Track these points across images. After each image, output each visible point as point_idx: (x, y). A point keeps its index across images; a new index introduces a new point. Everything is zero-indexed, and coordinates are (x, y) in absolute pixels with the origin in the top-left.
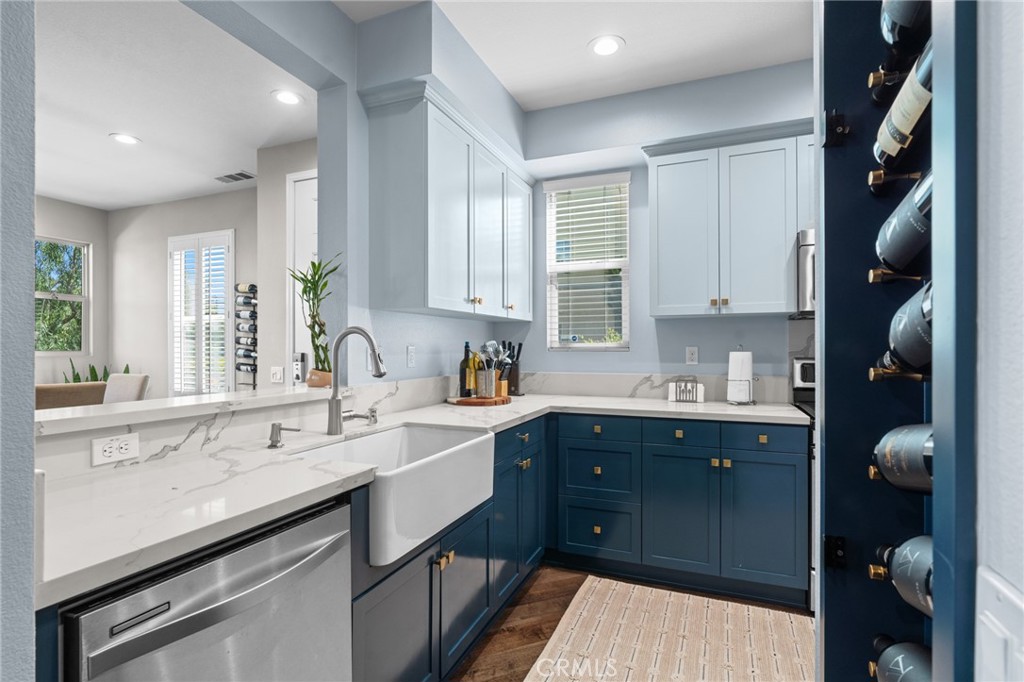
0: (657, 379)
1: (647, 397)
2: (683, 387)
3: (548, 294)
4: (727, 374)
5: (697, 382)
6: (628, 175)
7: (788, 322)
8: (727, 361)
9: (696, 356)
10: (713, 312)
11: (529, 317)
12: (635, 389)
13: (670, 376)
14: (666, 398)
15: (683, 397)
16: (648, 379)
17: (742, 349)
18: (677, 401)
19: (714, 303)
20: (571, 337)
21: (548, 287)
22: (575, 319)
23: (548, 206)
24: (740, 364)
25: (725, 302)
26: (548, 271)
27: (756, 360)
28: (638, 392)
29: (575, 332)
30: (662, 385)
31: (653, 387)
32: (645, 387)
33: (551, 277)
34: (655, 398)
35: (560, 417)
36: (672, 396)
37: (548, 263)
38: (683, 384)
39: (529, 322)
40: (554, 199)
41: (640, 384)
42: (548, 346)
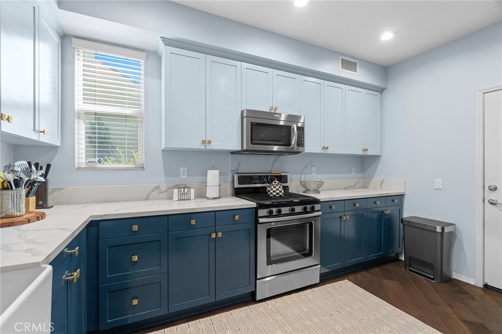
0: (163, 187)
1: (157, 199)
2: (182, 192)
3: (76, 126)
4: (206, 182)
5: (190, 188)
6: (144, 54)
7: (230, 155)
8: (206, 175)
9: (186, 172)
10: (203, 147)
11: (57, 142)
12: (149, 194)
13: (171, 185)
14: (171, 198)
15: (183, 197)
16: (157, 187)
17: (213, 168)
18: (179, 200)
19: (204, 142)
20: (97, 160)
21: (76, 121)
22: (99, 147)
23: (76, 57)
24: (213, 176)
25: (210, 142)
26: (76, 108)
27: (220, 174)
28: (151, 196)
29: (99, 156)
30: (166, 191)
31: (160, 193)
32: (156, 193)
33: (79, 114)
34: (161, 199)
35: (100, 223)
36: (176, 198)
37: (76, 103)
38: (182, 190)
39: (57, 147)
40: (82, 54)
41: (153, 191)
42: (76, 166)
